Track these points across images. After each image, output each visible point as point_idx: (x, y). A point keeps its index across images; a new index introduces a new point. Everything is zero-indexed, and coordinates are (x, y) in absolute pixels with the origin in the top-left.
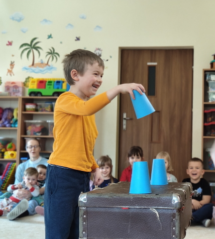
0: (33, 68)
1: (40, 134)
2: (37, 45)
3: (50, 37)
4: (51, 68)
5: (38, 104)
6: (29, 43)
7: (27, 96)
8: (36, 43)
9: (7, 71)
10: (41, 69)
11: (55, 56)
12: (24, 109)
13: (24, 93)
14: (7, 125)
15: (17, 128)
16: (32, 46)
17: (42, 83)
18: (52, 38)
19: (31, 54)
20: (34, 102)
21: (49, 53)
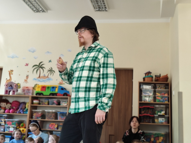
0: (39, 79)
1: (40, 118)
2: (43, 66)
4: (50, 79)
5: (41, 100)
6: (38, 65)
7: (35, 95)
8: (42, 65)
9: (24, 80)
10: (44, 79)
11: (53, 72)
12: (32, 103)
13: (33, 94)
14: (22, 112)
15: (27, 114)
16: (40, 66)
17: (44, 88)
18: (51, 62)
19: (39, 71)
20: (39, 99)
21: (49, 71)
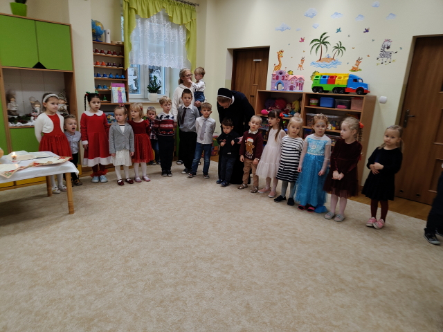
0: (320, 63)
3: (339, 30)
6: (319, 38)
8: (325, 38)
10: (327, 63)
11: (341, 50)
16: (322, 41)
19: (319, 49)
21: (337, 48)
